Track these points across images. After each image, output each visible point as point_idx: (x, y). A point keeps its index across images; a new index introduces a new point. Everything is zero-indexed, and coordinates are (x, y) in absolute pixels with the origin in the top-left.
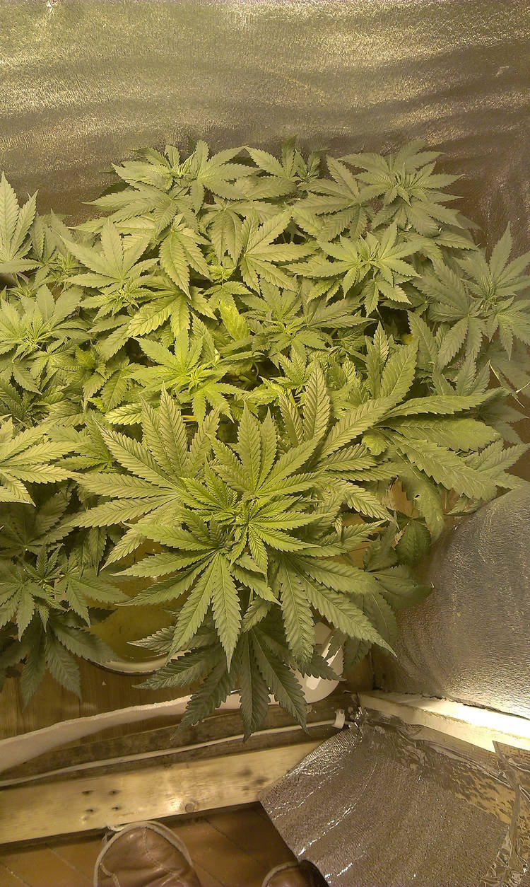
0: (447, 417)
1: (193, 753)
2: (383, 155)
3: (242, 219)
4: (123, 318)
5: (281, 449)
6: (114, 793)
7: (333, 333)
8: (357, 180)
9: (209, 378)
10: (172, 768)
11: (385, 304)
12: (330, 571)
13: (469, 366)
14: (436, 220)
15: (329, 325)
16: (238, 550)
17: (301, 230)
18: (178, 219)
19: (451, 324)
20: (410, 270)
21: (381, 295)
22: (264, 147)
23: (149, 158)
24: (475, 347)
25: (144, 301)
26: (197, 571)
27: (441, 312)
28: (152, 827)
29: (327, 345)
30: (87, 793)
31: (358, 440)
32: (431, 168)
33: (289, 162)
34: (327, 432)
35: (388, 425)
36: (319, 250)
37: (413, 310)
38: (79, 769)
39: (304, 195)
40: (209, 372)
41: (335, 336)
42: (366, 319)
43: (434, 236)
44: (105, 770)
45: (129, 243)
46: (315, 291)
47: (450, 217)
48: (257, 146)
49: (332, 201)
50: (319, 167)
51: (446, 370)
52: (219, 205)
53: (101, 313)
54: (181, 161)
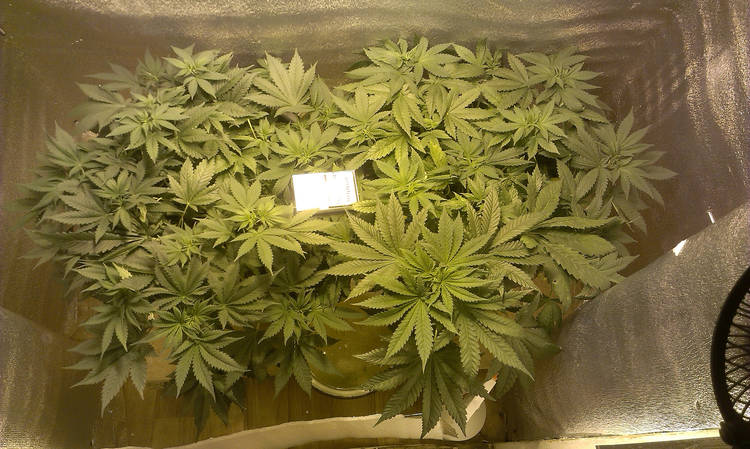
0: (580, 231)
2: (547, 55)
3: (448, 90)
4: (364, 147)
5: (466, 238)
7: (504, 169)
8: (527, 70)
9: (421, 189)
11: (541, 153)
12: (493, 320)
13: (598, 200)
14: (581, 101)
15: (502, 163)
16: (434, 298)
17: (487, 101)
18: (405, 87)
19: (586, 171)
20: (561, 132)
21: (539, 147)
22: (465, 45)
23: (388, 46)
24: (603, 188)
25: (379, 138)
26: (406, 309)
27: (580, 162)
29: (500, 176)
31: (517, 238)
32: (580, 66)
33: (481, 55)
34: (497, 231)
35: (539, 232)
36: (499, 114)
37: (560, 159)
39: (490, 78)
40: (421, 185)
41: (505, 172)
42: (528, 162)
43: (579, 112)
45: (372, 99)
46: (494, 141)
47: (592, 100)
48: (460, 44)
49: (509, 83)
50: (501, 59)
51: (581, 201)
52: (432, 80)
53: (351, 143)
54: (409, 50)
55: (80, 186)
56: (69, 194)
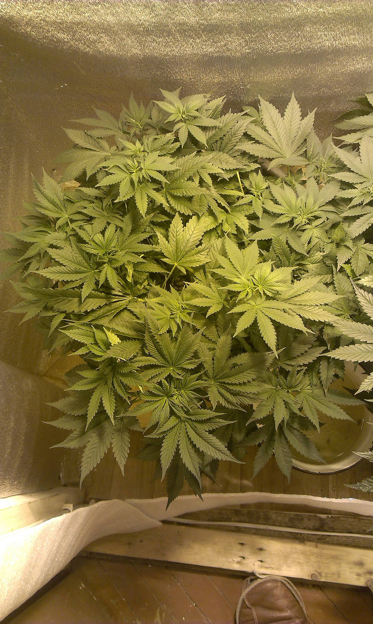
1: (319, 537)
4: (369, 208)
6: (261, 549)
10: (305, 544)
28: (285, 582)
30: (242, 544)
38: (237, 525)
44: (254, 531)
53: (353, 203)
55: (67, 239)
56: (56, 247)
